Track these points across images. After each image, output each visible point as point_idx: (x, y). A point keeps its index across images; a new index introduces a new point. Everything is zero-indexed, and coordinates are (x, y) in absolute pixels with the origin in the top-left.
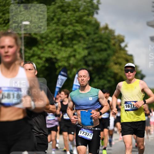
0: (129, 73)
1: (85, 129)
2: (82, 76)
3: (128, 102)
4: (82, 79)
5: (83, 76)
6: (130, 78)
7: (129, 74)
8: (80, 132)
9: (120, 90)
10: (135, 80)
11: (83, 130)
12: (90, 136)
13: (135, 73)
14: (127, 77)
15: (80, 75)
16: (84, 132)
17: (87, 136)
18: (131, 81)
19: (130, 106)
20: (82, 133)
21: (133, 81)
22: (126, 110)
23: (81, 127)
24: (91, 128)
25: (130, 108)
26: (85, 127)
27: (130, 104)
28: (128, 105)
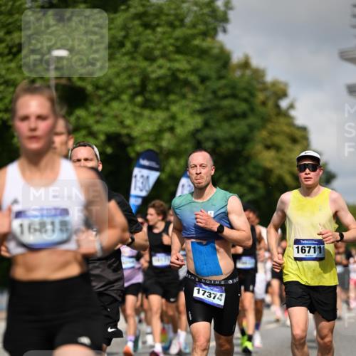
0: (307, 171)
1: (206, 284)
2: (196, 166)
3: (303, 240)
4: (198, 172)
5: (200, 166)
6: (309, 183)
7: (306, 174)
8: (196, 290)
10: (319, 190)
11: (201, 287)
12: (218, 298)
13: (321, 173)
14: (304, 180)
16: (205, 292)
17: (212, 299)
18: (311, 192)
19: (307, 249)
20: (202, 292)
21: (315, 190)
22: (296, 259)
23: (197, 280)
24: (220, 281)
25: (306, 253)
26: (206, 280)
27: (306, 246)
28: (302, 247)
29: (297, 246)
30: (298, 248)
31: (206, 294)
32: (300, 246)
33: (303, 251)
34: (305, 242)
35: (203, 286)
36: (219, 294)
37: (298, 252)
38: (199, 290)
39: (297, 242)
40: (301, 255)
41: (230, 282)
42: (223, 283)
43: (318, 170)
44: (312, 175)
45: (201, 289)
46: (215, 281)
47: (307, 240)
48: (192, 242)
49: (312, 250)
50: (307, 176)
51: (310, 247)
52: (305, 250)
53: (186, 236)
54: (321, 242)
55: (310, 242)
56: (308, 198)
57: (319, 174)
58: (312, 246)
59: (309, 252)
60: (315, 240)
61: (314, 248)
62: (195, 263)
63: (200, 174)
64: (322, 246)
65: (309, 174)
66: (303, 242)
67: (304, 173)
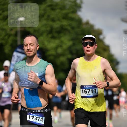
0: (88, 46)
1: (33, 113)
2: (27, 45)
3: (86, 86)
4: (29, 48)
5: (30, 44)
6: (89, 53)
7: (87, 48)
8: (28, 116)
9: (76, 69)
10: (95, 57)
11: (31, 114)
12: (41, 120)
13: (96, 48)
15: (25, 43)
16: (33, 117)
18: (91, 58)
19: (88, 91)
20: (31, 117)
21: (93, 57)
22: (82, 97)
23: (27, 111)
24: (41, 110)
25: (87, 93)
26: (32, 110)
27: (87, 89)
28: (85, 90)
29: (82, 89)
30: (83, 90)
31: (34, 118)
32: (84, 90)
33: (86, 92)
34: (87, 87)
35: (32, 113)
36: (41, 117)
37: (83, 93)
38: (30, 116)
39: (82, 87)
40: (84, 95)
41: (47, 110)
42: (42, 111)
43: (94, 46)
44: (91, 48)
45: (31, 116)
46: (38, 110)
48: (24, 89)
49: (91, 92)
51: (89, 90)
52: (87, 92)
53: (21, 85)
54: (95, 87)
55: (89, 87)
56: (88, 62)
57: (95, 48)
58: (91, 89)
59: (89, 93)
60: (92, 86)
61: (92, 90)
62: (26, 101)
63: (30, 50)
64: (96, 89)
65: (89, 48)
66: (86, 87)
67: (86, 47)
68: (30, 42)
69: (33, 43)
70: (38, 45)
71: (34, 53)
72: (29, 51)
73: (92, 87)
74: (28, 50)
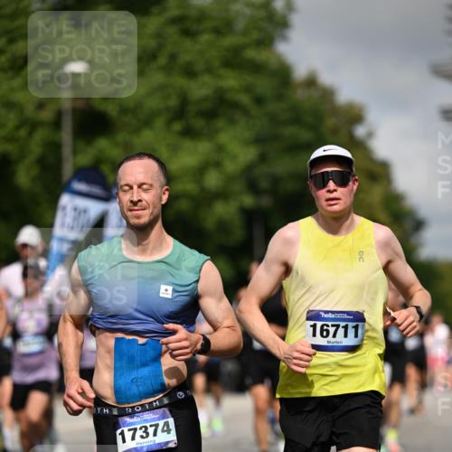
0: (331, 185)
2: (131, 188)
3: (326, 312)
4: (135, 199)
5: (140, 186)
6: (336, 208)
7: (329, 191)
13: (355, 187)
14: (324, 203)
15: (123, 183)
19: (332, 330)
23: (115, 412)
25: (329, 338)
26: (133, 408)
27: (330, 324)
28: (322, 326)
29: (312, 323)
30: (314, 326)
32: (319, 324)
33: (324, 332)
34: (330, 315)
37: (314, 335)
39: (313, 316)
41: (181, 395)
43: (351, 183)
44: (341, 192)
47: (333, 312)
49: (341, 331)
50: (332, 196)
51: (338, 326)
52: (328, 331)
54: (358, 317)
55: (339, 316)
57: (352, 190)
58: (343, 324)
59: (334, 336)
60: (348, 313)
61: (346, 328)
63: (139, 204)
64: (360, 324)
65: (335, 190)
66: (326, 316)
67: (325, 190)
68: (141, 178)
69: (150, 182)
70: (167, 190)
71: (152, 213)
72: (136, 208)
73: (346, 316)
74: (134, 203)
